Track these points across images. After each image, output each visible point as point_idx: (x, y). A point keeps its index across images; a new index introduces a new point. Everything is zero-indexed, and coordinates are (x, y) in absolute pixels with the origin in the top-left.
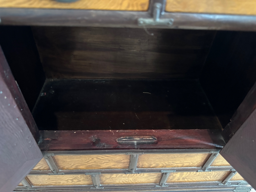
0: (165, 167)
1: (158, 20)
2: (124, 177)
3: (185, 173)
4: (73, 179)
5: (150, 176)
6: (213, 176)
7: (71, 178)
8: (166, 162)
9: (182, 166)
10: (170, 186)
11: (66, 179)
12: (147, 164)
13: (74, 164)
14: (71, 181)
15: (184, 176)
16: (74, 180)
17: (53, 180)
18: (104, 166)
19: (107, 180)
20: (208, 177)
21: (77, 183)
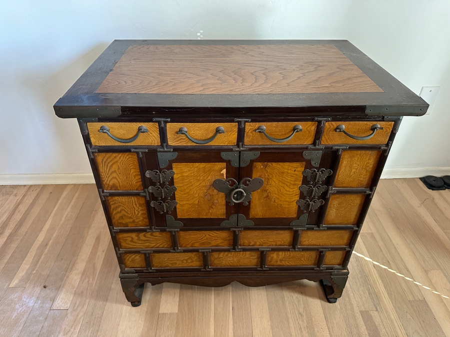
0: (262, 246)
1: (241, 149)
2: (230, 257)
3: (280, 253)
4: (188, 259)
5: (251, 256)
6: (307, 258)
7: (186, 258)
8: (262, 240)
9: (276, 245)
10: (271, 269)
11: (182, 259)
12: (247, 242)
13: (191, 241)
14: (185, 262)
15: (280, 257)
16: (189, 261)
17: (171, 261)
18: (214, 243)
19: (216, 261)
20: (302, 259)
21: (190, 264)
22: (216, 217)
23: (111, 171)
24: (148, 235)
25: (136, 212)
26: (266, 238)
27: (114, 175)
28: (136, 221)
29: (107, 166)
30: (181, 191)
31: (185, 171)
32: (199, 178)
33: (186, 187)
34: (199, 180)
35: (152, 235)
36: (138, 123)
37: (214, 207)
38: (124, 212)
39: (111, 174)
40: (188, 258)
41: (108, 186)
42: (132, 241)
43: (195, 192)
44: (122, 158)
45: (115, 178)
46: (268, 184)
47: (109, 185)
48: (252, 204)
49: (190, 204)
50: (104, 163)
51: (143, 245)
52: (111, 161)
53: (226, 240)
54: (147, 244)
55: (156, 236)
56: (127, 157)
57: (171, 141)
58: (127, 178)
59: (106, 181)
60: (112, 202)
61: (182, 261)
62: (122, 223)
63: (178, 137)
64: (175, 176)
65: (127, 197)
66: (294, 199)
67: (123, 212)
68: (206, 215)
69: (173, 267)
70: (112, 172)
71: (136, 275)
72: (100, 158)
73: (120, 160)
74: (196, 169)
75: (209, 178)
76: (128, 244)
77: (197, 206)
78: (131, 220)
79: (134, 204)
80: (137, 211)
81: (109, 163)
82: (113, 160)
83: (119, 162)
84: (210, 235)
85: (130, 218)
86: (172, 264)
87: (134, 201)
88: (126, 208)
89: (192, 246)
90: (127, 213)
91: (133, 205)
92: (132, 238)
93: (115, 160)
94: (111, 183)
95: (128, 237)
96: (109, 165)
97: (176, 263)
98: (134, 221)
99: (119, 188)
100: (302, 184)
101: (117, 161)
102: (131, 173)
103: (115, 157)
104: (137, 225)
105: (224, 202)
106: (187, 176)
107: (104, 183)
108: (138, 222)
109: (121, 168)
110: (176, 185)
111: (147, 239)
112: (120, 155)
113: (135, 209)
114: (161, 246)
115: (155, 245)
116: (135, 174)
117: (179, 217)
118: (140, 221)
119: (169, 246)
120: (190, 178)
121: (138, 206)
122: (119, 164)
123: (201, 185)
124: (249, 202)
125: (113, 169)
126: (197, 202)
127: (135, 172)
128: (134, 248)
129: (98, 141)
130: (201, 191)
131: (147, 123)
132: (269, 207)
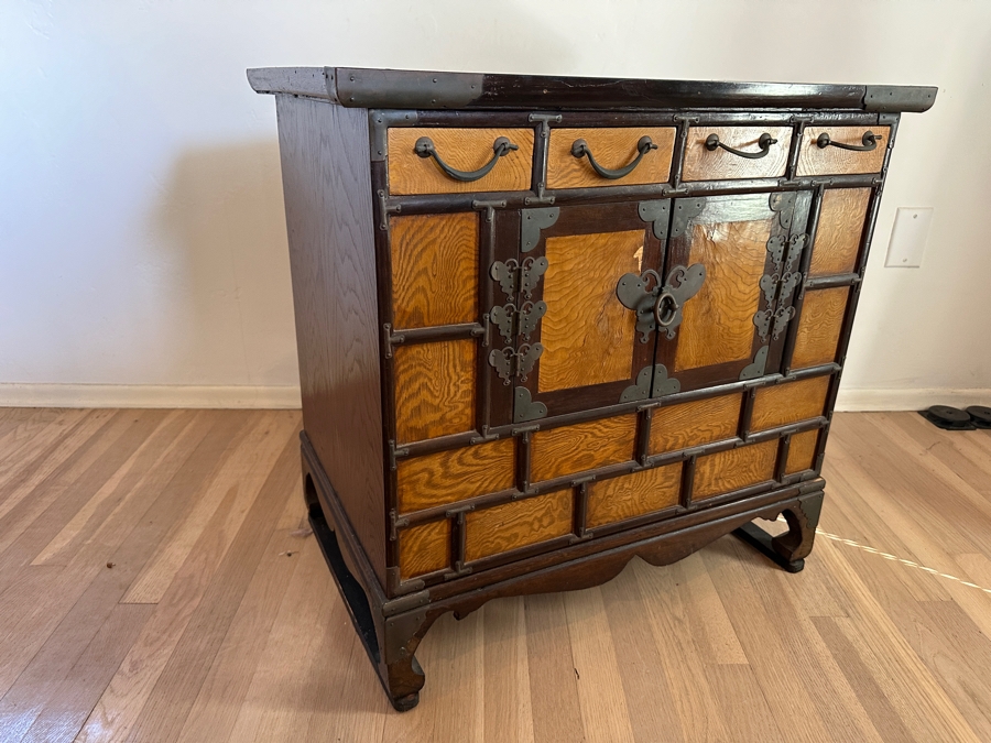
0: (687, 445)
1: (677, 190)
3: (717, 461)
4: (543, 516)
5: (667, 479)
6: (759, 463)
7: (539, 514)
8: (688, 430)
9: (711, 439)
10: (701, 506)
11: (531, 519)
12: (660, 441)
13: (556, 460)
14: (536, 526)
15: (717, 470)
16: (546, 521)
17: (507, 529)
18: (599, 456)
19: (599, 508)
20: (752, 467)
21: (547, 532)
22: (613, 380)
23: (416, 270)
24: (468, 455)
25: (452, 389)
26: (696, 423)
27: (422, 281)
28: (448, 416)
29: (410, 256)
30: (554, 315)
31: (569, 257)
32: (592, 274)
33: (564, 302)
34: (591, 280)
35: (476, 455)
36: (495, 130)
37: (611, 351)
38: (425, 392)
39: (415, 279)
40: (543, 511)
41: (403, 317)
42: (430, 484)
43: (581, 314)
44: (446, 230)
45: (424, 290)
46: (712, 279)
47: (405, 311)
48: (681, 334)
49: (567, 350)
50: (404, 245)
51: (454, 490)
52: (422, 239)
53: (623, 444)
54: (461, 487)
55: (485, 458)
56: (458, 227)
57: (552, 177)
58: (447, 289)
59: (399, 302)
60: (403, 363)
61: (531, 524)
62: (416, 429)
63: (567, 167)
64: (548, 275)
65: (438, 346)
66: (749, 312)
67: (424, 394)
68: (595, 376)
69: (508, 547)
70: (419, 274)
71: (425, 593)
72: (397, 232)
73: (442, 236)
74: (590, 251)
75: (612, 273)
76: (420, 495)
77: (579, 354)
78: (437, 416)
79: (451, 364)
80: (455, 384)
81: (415, 246)
82: (425, 236)
83: (439, 240)
84: (594, 435)
85: (436, 409)
86: (508, 539)
87: (451, 357)
88: (430, 380)
89: (556, 474)
90: (432, 393)
91: (448, 367)
92: (432, 474)
93: (431, 237)
94: (409, 309)
95: (423, 471)
96: (415, 253)
97: (516, 535)
98: (442, 419)
99: (426, 320)
100: (764, 274)
101: (434, 241)
102: (458, 274)
103: (432, 229)
104: (447, 428)
105: (631, 337)
106: (570, 272)
107: (395, 307)
108: (451, 421)
109: (439, 258)
110: (546, 299)
111: (465, 469)
112: (444, 222)
113: (451, 379)
114: (492, 487)
115: (480, 486)
116: (466, 274)
117: (541, 390)
118: (457, 415)
119: (508, 485)
120: (575, 278)
121: (458, 368)
122: (437, 247)
123: (593, 294)
124: (677, 330)
125: (421, 265)
126: (580, 343)
127: (467, 269)
128: (430, 505)
129: (405, 180)
130: (593, 311)
131: (512, 130)
132: (709, 337)
